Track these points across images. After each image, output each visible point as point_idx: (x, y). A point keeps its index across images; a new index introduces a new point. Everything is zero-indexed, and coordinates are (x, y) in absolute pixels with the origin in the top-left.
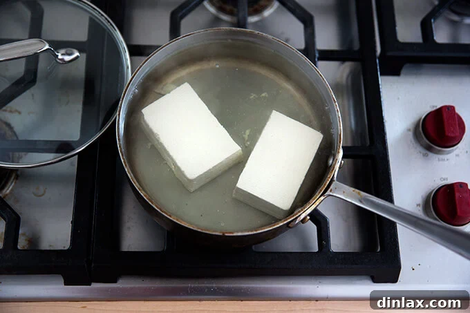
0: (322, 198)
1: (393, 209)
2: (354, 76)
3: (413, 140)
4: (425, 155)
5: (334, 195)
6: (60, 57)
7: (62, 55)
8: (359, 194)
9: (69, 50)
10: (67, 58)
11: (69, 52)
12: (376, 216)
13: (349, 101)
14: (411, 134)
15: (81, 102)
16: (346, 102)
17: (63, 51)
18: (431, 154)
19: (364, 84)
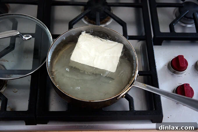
0: (130, 88)
1: (158, 90)
2: (143, 46)
3: (167, 69)
4: (172, 75)
5: (135, 86)
6: (24, 38)
7: (25, 37)
8: (145, 85)
9: (28, 35)
10: (27, 38)
11: (27, 36)
12: (152, 94)
13: (141, 55)
14: (166, 67)
15: (33, 57)
16: (140, 56)
17: (25, 36)
18: (175, 75)
19: (147, 50)
